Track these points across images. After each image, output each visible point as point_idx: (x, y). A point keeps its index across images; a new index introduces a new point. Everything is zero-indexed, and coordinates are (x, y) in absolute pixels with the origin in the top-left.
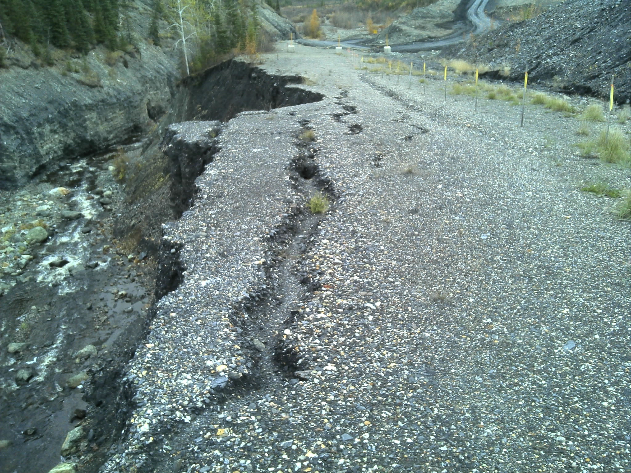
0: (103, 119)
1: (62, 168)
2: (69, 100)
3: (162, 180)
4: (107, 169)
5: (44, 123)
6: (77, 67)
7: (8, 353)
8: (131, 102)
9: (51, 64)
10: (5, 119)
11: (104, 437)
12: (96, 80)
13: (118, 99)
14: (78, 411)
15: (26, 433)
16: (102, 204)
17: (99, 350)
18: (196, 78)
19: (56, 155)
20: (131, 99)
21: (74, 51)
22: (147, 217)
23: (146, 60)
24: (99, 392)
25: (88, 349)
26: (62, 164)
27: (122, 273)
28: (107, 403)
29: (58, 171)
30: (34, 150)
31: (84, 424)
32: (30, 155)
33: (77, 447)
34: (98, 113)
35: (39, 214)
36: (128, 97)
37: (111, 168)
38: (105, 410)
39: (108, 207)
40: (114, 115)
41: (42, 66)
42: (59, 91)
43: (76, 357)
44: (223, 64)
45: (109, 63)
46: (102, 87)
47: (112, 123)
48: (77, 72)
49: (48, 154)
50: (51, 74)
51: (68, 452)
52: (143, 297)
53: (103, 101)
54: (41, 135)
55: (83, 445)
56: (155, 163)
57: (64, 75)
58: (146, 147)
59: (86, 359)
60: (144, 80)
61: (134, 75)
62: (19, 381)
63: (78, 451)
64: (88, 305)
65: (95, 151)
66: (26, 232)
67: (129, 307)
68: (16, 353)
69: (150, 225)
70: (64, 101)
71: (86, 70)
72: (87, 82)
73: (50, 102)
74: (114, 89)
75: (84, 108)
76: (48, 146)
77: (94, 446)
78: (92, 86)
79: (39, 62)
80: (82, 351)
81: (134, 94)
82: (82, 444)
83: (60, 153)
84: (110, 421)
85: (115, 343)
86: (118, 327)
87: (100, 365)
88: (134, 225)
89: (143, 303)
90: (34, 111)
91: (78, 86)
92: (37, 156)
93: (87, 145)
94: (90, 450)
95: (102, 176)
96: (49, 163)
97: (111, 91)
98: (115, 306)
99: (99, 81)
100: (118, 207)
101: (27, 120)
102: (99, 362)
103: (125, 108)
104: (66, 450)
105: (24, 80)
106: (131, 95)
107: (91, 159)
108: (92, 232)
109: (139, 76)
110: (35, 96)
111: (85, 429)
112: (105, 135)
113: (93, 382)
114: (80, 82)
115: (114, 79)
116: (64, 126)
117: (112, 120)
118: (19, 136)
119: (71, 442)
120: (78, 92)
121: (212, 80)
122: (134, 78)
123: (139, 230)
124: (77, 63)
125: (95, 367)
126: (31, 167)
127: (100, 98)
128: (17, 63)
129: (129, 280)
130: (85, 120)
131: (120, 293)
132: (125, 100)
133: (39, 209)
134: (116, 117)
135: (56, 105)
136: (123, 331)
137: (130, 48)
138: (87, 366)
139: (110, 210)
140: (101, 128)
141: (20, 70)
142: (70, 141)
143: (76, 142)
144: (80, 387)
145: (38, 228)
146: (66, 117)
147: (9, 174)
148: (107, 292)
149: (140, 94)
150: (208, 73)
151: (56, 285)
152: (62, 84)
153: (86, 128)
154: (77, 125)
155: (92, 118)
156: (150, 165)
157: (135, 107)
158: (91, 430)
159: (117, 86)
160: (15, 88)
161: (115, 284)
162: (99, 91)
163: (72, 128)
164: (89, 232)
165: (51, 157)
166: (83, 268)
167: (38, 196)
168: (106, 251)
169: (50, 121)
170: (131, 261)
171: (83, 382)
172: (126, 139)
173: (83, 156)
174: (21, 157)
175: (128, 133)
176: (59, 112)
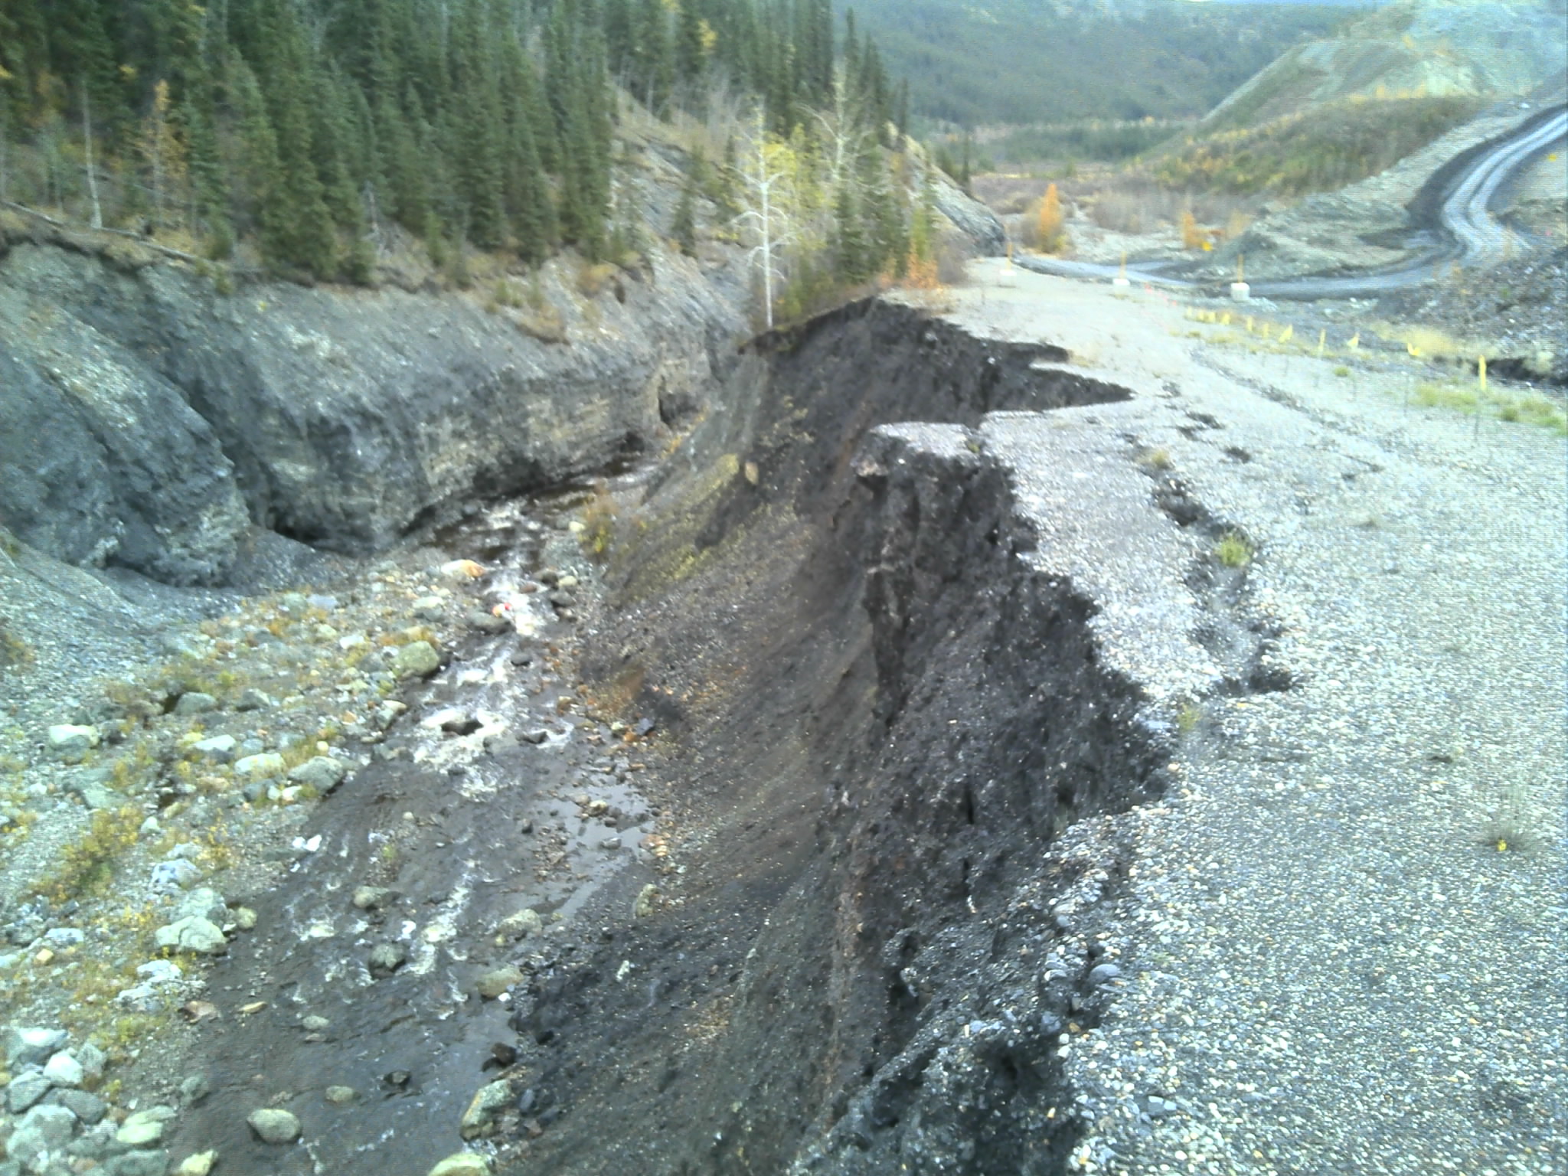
0: (564, 416)
1: (468, 519)
2: (496, 368)
3: (691, 560)
4: (566, 529)
5: (442, 416)
6: (519, 296)
7: (352, 906)
8: (626, 381)
9: (464, 285)
10: (365, 399)
11: (555, 1109)
12: (554, 325)
13: (600, 373)
14: (500, 1048)
15: (389, 1079)
16: (555, 605)
17: (545, 923)
18: (787, 335)
19: (457, 488)
20: (628, 376)
21: (514, 258)
22: (658, 641)
23: (662, 287)
24: (546, 1013)
25: (523, 916)
26: (469, 509)
27: (600, 760)
28: (564, 1037)
29: (459, 523)
30: (415, 474)
31: (514, 1076)
32: (407, 484)
33: (495, 1122)
34: (556, 402)
35: (420, 616)
36: (622, 370)
37: (576, 526)
38: (559, 1052)
39: (569, 613)
40: (589, 408)
41: (447, 288)
42: (477, 344)
43: (497, 933)
44: (851, 306)
45: (587, 290)
46: (567, 343)
47: (581, 424)
48: (516, 305)
49: (442, 483)
50: (464, 308)
51: (476, 1132)
52: (642, 818)
53: (567, 374)
54: (433, 440)
55: (509, 1120)
56: (678, 521)
57: (490, 311)
58: (654, 486)
59: (518, 940)
60: (656, 331)
61: (637, 321)
62: (374, 967)
63: (496, 1132)
64: (524, 823)
65: (540, 485)
66: (394, 651)
67: (612, 836)
68: (370, 908)
69: (666, 659)
70: (486, 368)
71: (536, 302)
72: (538, 329)
73: (457, 370)
74: (593, 349)
75: (527, 387)
76: (443, 466)
77: (532, 1125)
78: (546, 340)
79: (440, 279)
80: (511, 920)
81: (633, 362)
82: (507, 1118)
83: (466, 484)
84: (571, 1075)
85: (580, 912)
86: (588, 879)
87: (548, 956)
88: (627, 657)
89: (643, 831)
90: (423, 388)
91: (519, 338)
92: (420, 486)
93: (524, 472)
94: (522, 1134)
95: (554, 543)
96: (442, 504)
97: (586, 353)
98: (582, 832)
99: (563, 329)
100: (589, 614)
101: (408, 406)
102: (546, 949)
103: (612, 392)
104: (473, 1126)
105: (406, 318)
106: (627, 364)
107: (531, 502)
108: (532, 665)
109: (647, 322)
110: (426, 353)
111: (514, 1087)
112: (565, 451)
113: (533, 991)
114: (522, 330)
115: (593, 326)
116: (480, 425)
117: (582, 418)
118: (388, 440)
119: (484, 1110)
120: (517, 352)
121: (823, 341)
122: (637, 328)
123: (639, 668)
124: (516, 287)
125: (537, 960)
126: (407, 510)
127: (560, 365)
128: (396, 279)
129: (613, 777)
130: (526, 415)
131: (594, 804)
132: (615, 375)
133: (420, 603)
134: (591, 413)
135: (469, 376)
136: (597, 888)
137: (632, 258)
138: (522, 955)
139: (572, 620)
140: (558, 435)
141: (401, 294)
142: (490, 460)
143: (502, 464)
144: (504, 997)
145: (421, 645)
146: (487, 404)
147: (359, 522)
148: (564, 799)
149: (645, 364)
150: (816, 326)
151: (457, 774)
152: (484, 330)
153: (525, 433)
154: (507, 424)
155: (541, 411)
156: (667, 525)
157: (635, 394)
158: (529, 1092)
159: (600, 343)
160: (389, 334)
161: (583, 783)
162: (561, 352)
163: (497, 430)
164: (526, 663)
165: (448, 491)
166: (512, 742)
167: (417, 575)
168: (563, 709)
169: (454, 412)
170: (616, 736)
171: (511, 988)
172: (608, 465)
173: (512, 494)
174: (389, 486)
175: (612, 451)
176: (474, 393)
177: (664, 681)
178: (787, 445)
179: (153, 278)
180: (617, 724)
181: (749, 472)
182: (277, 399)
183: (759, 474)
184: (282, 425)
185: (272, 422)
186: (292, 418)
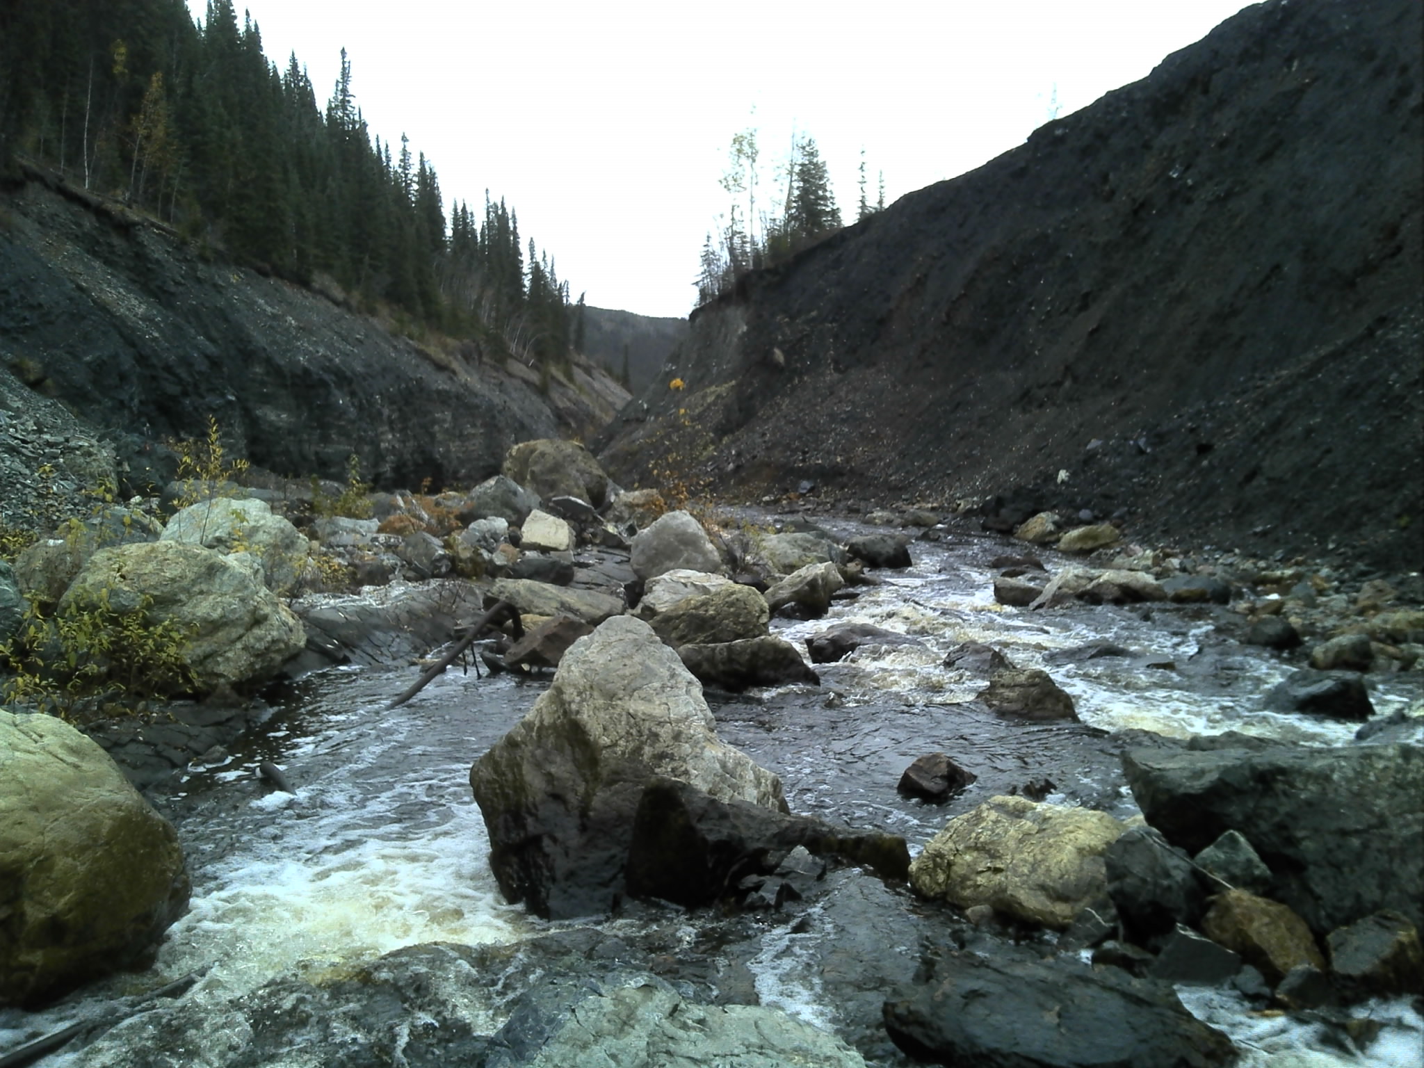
0: (458, 432)
2: (411, 375)
5: (385, 397)
8: (494, 417)
9: (372, 313)
10: (338, 364)
12: (443, 357)
18: (773, 270)
22: (774, 445)
30: (375, 437)
32: (372, 442)
34: (453, 417)
36: (491, 407)
40: (473, 431)
41: (360, 311)
42: (393, 356)
45: (445, 349)
46: (454, 373)
47: (467, 444)
48: (410, 338)
50: (375, 327)
53: (458, 397)
54: (380, 416)
57: (394, 335)
70: (404, 373)
71: (423, 339)
72: (433, 356)
73: (385, 368)
78: (440, 367)
79: (353, 302)
91: (420, 359)
92: (377, 450)
99: (450, 361)
101: (364, 379)
103: (487, 424)
105: (338, 322)
112: (456, 465)
114: (421, 354)
116: (403, 421)
117: (468, 438)
118: (355, 401)
120: (422, 367)
127: (453, 389)
128: (326, 293)
130: (435, 422)
132: (487, 410)
134: (474, 435)
135: (394, 375)
140: (452, 449)
141: (331, 304)
142: (407, 456)
143: (414, 461)
146: (408, 403)
147: (333, 470)
152: (395, 347)
153: (432, 438)
154: (420, 426)
159: (469, 385)
162: (450, 378)
163: (413, 429)
174: (359, 440)
176: (399, 390)
177: (803, 461)
178: (807, 336)
179: (144, 237)
180: (766, 498)
181: (779, 355)
182: (265, 349)
183: (786, 358)
184: (268, 374)
185: (258, 370)
186: (279, 366)
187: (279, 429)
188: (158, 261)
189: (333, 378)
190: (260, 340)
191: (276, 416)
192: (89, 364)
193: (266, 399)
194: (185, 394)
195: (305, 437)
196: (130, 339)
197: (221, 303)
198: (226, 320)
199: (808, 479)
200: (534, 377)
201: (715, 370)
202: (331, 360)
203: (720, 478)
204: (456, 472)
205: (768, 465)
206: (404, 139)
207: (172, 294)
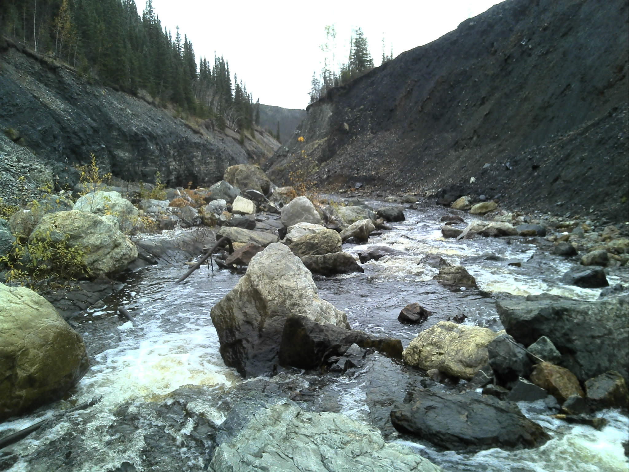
0: (204, 161)
2: (183, 135)
5: (171, 146)
8: (220, 154)
9: (165, 107)
10: (150, 129)
12: (197, 127)
18: (343, 87)
34: (202, 155)
41: (159, 107)
42: (175, 127)
46: (202, 134)
47: (208, 167)
53: (204, 145)
57: (175, 118)
70: (180, 135)
72: (192, 127)
73: (171, 133)
75: (193, 145)
78: (195, 132)
90: (164, 134)
91: (187, 128)
97: (208, 140)
99: (199, 129)
101: (162, 138)
103: (217, 158)
105: (150, 111)
116: (180, 156)
117: (208, 164)
118: (159, 147)
120: (187, 132)
127: (201, 141)
128: (144, 99)
134: (211, 162)
135: (175, 136)
141: (146, 104)
143: (185, 173)
146: (181, 148)
147: (149, 178)
152: (175, 123)
154: (187, 158)
155: (198, 156)
162: (200, 137)
163: (184, 160)
177: (357, 174)
178: (359, 117)
179: (62, 73)
180: (341, 191)
181: (346, 126)
182: (118, 124)
183: (349, 127)
184: (119, 135)
185: (115, 133)
186: (124, 132)
187: (125, 160)
188: (69, 84)
189: (148, 136)
190: (116, 120)
191: (123, 155)
192: (40, 131)
193: (119, 147)
194: (83, 144)
195: (136, 163)
196: (57, 119)
197: (98, 103)
198: (100, 111)
199: (360, 181)
200: (238, 136)
201: (318, 133)
202: (147, 129)
203: (321, 181)
204: (203, 179)
205: (342, 176)
206: (177, 28)
207: (76, 99)
